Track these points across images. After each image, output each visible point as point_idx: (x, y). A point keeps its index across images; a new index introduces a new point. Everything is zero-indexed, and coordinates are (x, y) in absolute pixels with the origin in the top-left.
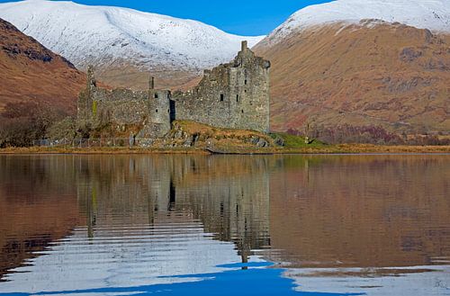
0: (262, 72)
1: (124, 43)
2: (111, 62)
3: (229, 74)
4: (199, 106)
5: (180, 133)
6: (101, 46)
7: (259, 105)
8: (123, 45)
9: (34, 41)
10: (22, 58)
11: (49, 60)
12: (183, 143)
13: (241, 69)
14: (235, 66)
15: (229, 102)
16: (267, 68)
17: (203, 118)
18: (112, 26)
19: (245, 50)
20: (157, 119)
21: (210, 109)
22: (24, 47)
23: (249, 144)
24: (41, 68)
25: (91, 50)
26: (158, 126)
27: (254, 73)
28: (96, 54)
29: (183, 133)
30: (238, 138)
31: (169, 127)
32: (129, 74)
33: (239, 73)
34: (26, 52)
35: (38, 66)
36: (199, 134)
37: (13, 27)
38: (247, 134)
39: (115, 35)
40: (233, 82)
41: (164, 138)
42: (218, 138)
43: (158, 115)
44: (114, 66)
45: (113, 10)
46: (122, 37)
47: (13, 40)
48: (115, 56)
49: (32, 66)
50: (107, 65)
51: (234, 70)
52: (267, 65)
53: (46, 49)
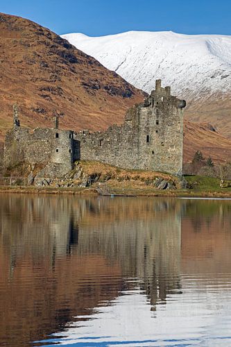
0: (176, 112)
1: (224, 75)
2: (208, 96)
3: (139, 114)
4: (105, 146)
5: (79, 174)
6: (200, 79)
7: (172, 146)
8: (223, 77)
9: (116, 75)
10: (101, 93)
11: (129, 96)
12: (80, 184)
13: (153, 110)
14: (146, 106)
15: (138, 143)
16: (181, 108)
17: (110, 159)
18: (212, 56)
19: (159, 89)
20: (57, 159)
21: (118, 149)
22: (104, 82)
23: (151, 187)
24: (120, 104)
25: (188, 84)
26: (58, 166)
27: (167, 113)
28: (194, 88)
29: (82, 174)
30: (143, 179)
31: (70, 168)
32: (227, 108)
33: (150, 113)
34: (106, 88)
35: (116, 101)
36: (100, 175)
37: (96, 62)
38: (151, 176)
39: (215, 66)
40: (143, 122)
41: (63, 178)
42: (120, 179)
43: (58, 155)
44: (211, 99)
45: (215, 39)
46: (222, 68)
47: (94, 75)
48: (214, 89)
49: (111, 102)
50: (204, 99)
51: (144, 110)
52: (181, 104)
53: (128, 84)
